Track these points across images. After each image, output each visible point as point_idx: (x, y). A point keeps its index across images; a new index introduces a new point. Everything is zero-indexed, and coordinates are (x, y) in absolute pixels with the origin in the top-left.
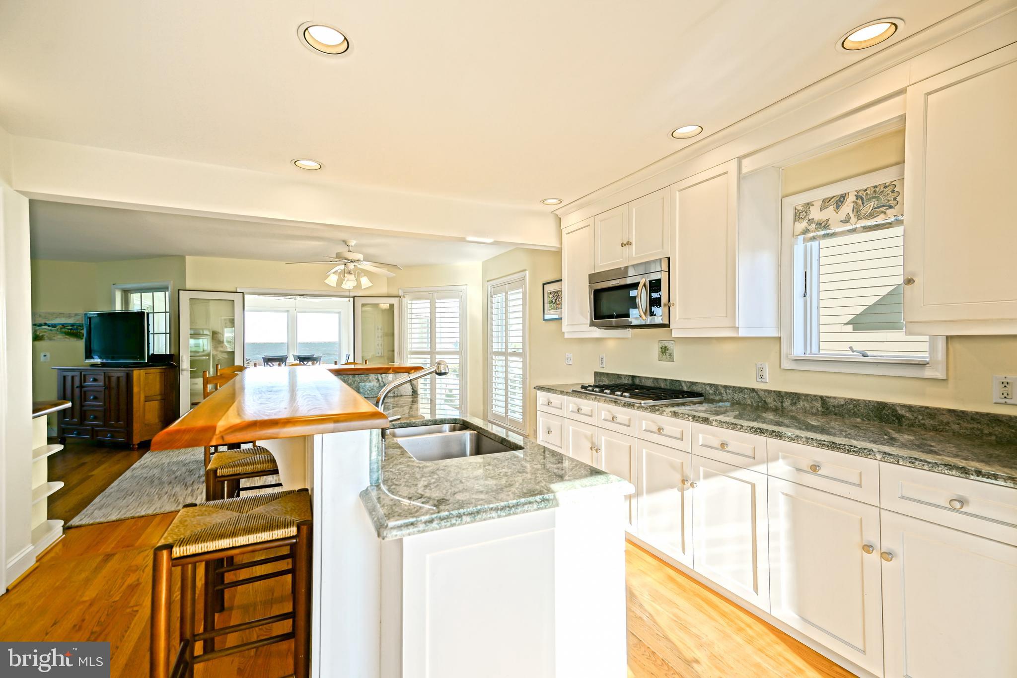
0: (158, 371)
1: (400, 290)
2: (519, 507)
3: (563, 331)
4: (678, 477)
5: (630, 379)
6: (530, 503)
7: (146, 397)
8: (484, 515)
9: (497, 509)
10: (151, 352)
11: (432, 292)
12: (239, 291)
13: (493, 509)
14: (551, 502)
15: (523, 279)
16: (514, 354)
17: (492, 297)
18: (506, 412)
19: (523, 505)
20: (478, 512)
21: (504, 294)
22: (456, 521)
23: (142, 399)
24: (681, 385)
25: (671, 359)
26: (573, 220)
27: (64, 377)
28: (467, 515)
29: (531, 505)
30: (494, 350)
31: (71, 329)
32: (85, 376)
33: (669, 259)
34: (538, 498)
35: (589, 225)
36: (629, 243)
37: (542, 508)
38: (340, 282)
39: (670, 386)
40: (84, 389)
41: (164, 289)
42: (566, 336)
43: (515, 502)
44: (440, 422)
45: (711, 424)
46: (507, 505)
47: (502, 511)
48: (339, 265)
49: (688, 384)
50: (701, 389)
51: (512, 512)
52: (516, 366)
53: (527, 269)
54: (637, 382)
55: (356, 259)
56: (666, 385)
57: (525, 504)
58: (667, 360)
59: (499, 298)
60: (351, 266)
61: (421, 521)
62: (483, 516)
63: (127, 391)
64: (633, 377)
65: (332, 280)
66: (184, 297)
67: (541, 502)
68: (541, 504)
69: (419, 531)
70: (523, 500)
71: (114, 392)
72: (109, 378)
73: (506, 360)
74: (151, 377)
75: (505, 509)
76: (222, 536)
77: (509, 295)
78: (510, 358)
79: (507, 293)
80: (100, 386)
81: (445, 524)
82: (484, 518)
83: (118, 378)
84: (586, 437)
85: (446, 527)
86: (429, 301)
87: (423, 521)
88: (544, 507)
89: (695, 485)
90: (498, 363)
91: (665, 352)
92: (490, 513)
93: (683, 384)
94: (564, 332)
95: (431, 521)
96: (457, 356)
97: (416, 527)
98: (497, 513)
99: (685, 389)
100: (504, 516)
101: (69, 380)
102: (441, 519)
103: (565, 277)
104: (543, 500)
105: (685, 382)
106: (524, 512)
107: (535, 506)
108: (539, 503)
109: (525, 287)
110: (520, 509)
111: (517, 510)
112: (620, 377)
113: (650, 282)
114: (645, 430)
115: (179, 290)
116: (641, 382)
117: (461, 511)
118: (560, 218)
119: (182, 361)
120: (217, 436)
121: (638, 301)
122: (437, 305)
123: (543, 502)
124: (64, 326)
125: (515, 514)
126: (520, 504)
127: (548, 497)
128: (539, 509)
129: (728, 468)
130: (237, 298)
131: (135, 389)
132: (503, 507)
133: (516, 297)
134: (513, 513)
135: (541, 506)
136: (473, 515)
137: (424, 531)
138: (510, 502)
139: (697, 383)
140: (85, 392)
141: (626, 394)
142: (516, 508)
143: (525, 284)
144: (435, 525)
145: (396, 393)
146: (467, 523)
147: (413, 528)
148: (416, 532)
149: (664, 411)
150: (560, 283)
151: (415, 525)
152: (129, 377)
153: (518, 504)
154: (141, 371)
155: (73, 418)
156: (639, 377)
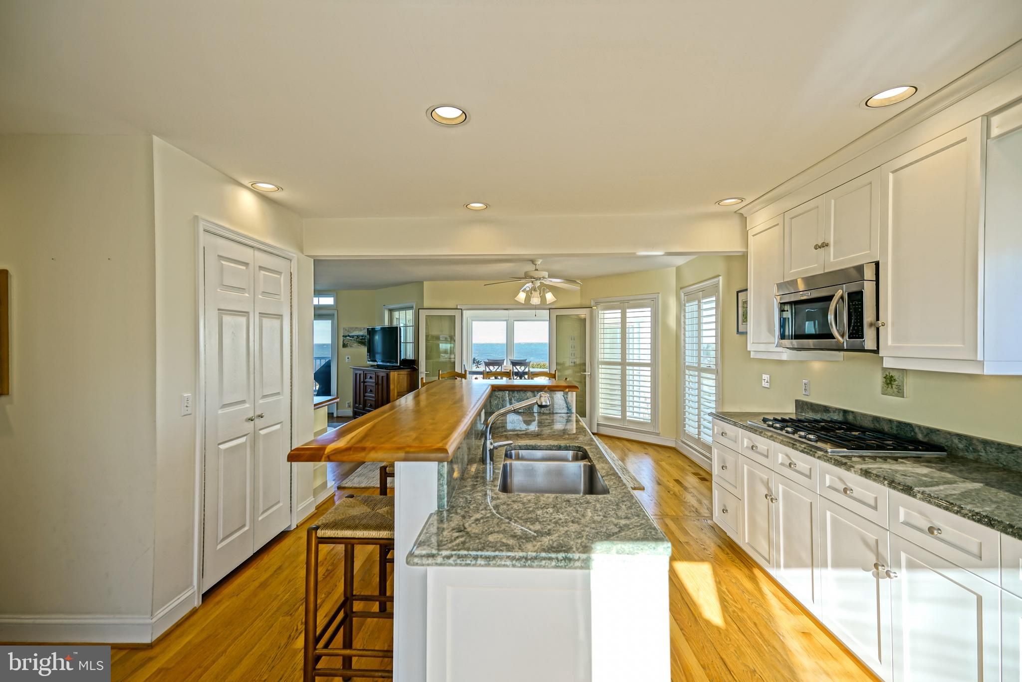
0: (405, 373)
1: (592, 301)
2: (536, 561)
3: (748, 349)
4: (873, 559)
5: (841, 414)
6: (550, 559)
7: (398, 392)
8: (499, 562)
9: (513, 558)
10: (402, 358)
11: (622, 302)
12: (459, 307)
13: (510, 558)
14: (572, 562)
15: (717, 286)
16: (708, 370)
17: (685, 305)
18: (699, 434)
19: (541, 560)
20: (494, 557)
21: (696, 302)
22: (471, 561)
23: (396, 394)
24: (913, 430)
25: (900, 393)
26: (761, 220)
27: (356, 374)
28: (483, 558)
29: (549, 562)
30: (687, 364)
31: (361, 339)
32: (366, 374)
33: (877, 264)
34: (561, 555)
35: (778, 224)
36: (825, 245)
37: (561, 567)
38: (528, 298)
39: (897, 430)
40: (366, 384)
41: (411, 308)
42: (752, 355)
43: (534, 554)
44: (565, 448)
45: (914, 496)
46: (525, 556)
47: (518, 562)
48: (528, 283)
49: (925, 432)
50: (944, 441)
51: (527, 564)
52: (709, 384)
53: (720, 274)
54: (850, 418)
55: (541, 277)
56: (892, 428)
57: (544, 559)
58: (894, 394)
59: (691, 307)
60: (538, 284)
61: (442, 554)
62: (497, 562)
63: (387, 387)
64: (845, 412)
65: (522, 296)
66: (423, 314)
67: (561, 560)
68: (561, 563)
69: (437, 564)
70: (543, 555)
71: (380, 387)
72: (378, 376)
73: (699, 377)
74: (401, 377)
75: (521, 561)
76: (349, 527)
77: (701, 304)
78: (704, 375)
79: (699, 302)
80: (373, 383)
81: (461, 562)
82: (498, 564)
83: (382, 377)
84: (762, 481)
85: (461, 565)
86: (620, 311)
87: (443, 555)
88: (563, 566)
89: (892, 575)
90: (690, 379)
91: (891, 383)
92: (505, 561)
93: (917, 430)
94: (750, 352)
95: (449, 557)
96: (649, 369)
97: (435, 559)
98: (512, 562)
99: (920, 437)
100: (519, 567)
101: (358, 375)
102: (459, 557)
103: (751, 285)
104: (565, 559)
105: (919, 427)
106: (540, 566)
107: (554, 563)
108: (558, 561)
109: (719, 295)
110: (536, 563)
111: (533, 564)
112: (828, 410)
113: (850, 295)
114: (829, 487)
115: (419, 309)
116: (856, 421)
117: (479, 553)
118: (746, 218)
119: (421, 366)
120: (326, 456)
121: (831, 320)
122: (628, 315)
123: (563, 561)
124: (358, 336)
125: (531, 566)
126: (539, 558)
127: (571, 557)
128: (556, 567)
129: (939, 563)
130: (457, 314)
131: (392, 387)
132: (521, 557)
133: (709, 306)
134: (529, 565)
135: (560, 565)
136: (488, 559)
137: (441, 565)
138: (529, 553)
139: (938, 430)
140: (366, 386)
141: (811, 437)
142: (533, 562)
143: (718, 291)
144: (451, 561)
145: (551, 410)
146: (480, 565)
147: (432, 560)
148: (434, 564)
149: (853, 467)
150: (745, 292)
151: (435, 558)
152: (388, 376)
153: (538, 557)
154: (395, 372)
155: (360, 405)
156: (853, 412)
